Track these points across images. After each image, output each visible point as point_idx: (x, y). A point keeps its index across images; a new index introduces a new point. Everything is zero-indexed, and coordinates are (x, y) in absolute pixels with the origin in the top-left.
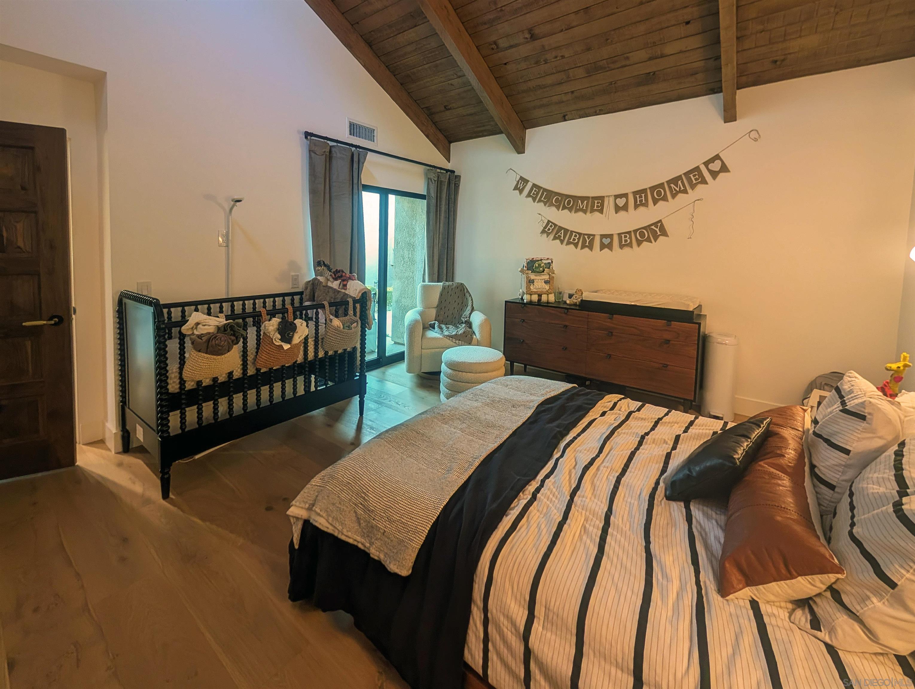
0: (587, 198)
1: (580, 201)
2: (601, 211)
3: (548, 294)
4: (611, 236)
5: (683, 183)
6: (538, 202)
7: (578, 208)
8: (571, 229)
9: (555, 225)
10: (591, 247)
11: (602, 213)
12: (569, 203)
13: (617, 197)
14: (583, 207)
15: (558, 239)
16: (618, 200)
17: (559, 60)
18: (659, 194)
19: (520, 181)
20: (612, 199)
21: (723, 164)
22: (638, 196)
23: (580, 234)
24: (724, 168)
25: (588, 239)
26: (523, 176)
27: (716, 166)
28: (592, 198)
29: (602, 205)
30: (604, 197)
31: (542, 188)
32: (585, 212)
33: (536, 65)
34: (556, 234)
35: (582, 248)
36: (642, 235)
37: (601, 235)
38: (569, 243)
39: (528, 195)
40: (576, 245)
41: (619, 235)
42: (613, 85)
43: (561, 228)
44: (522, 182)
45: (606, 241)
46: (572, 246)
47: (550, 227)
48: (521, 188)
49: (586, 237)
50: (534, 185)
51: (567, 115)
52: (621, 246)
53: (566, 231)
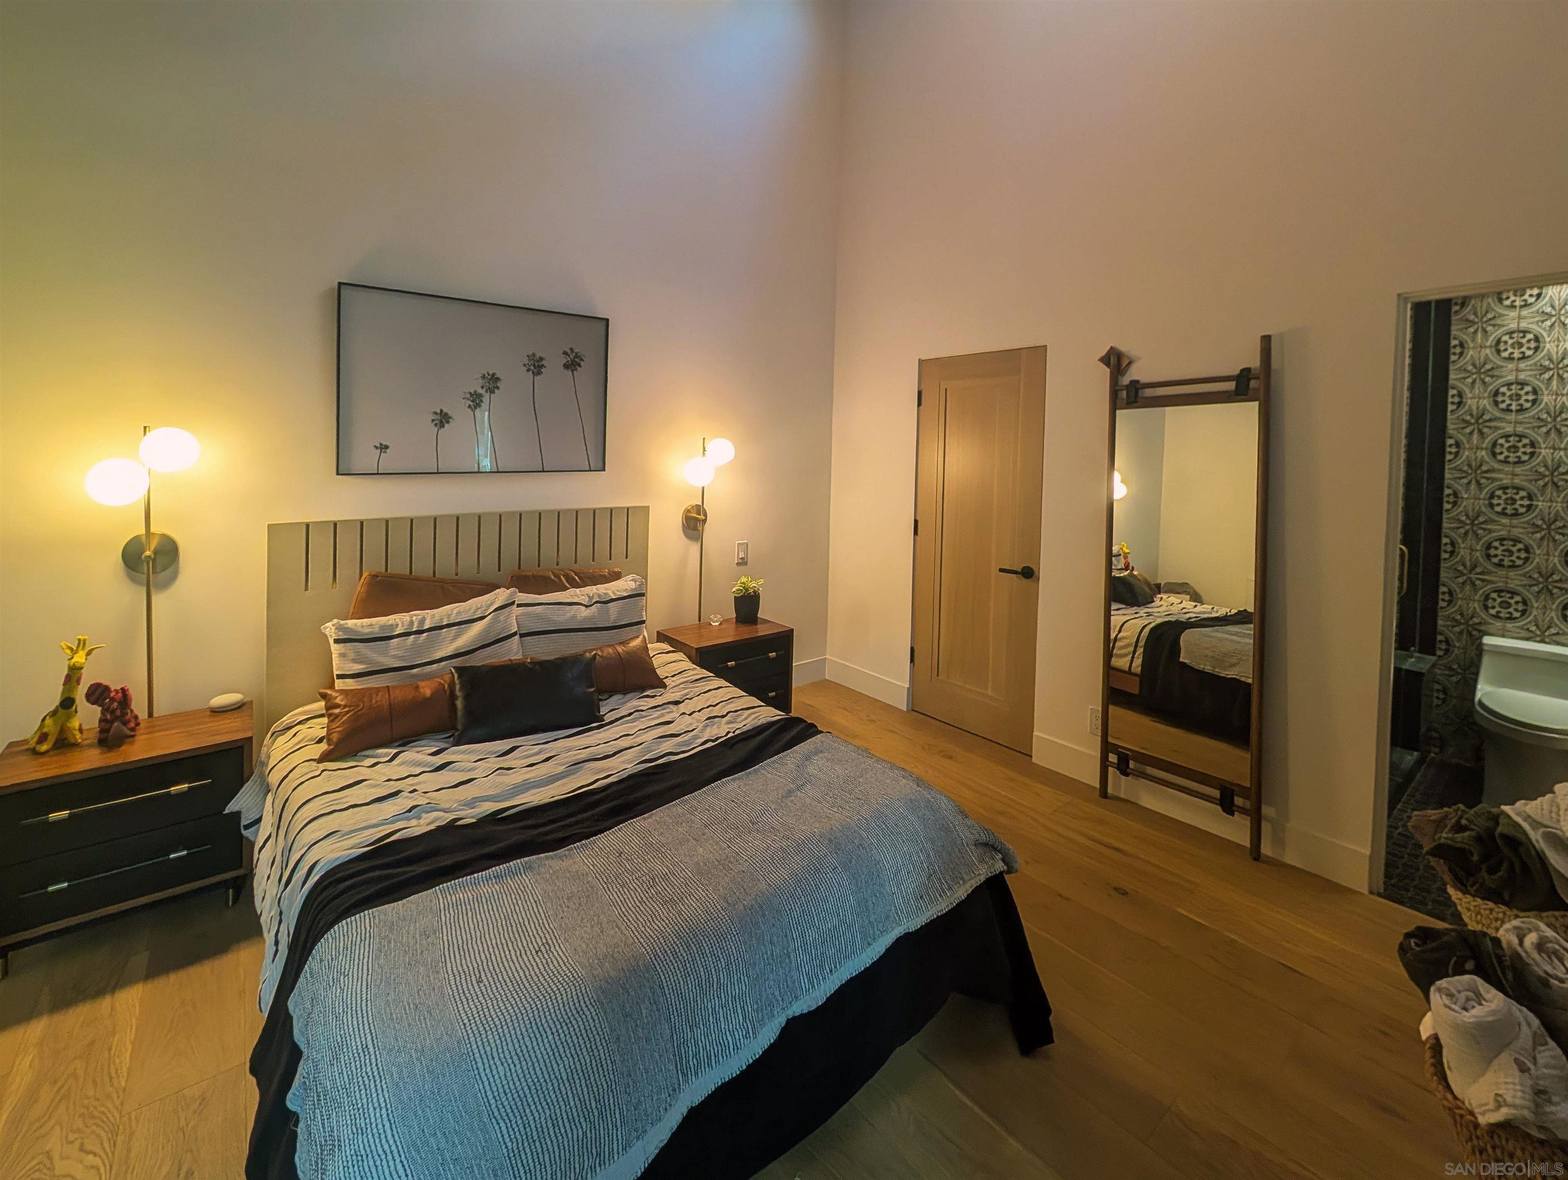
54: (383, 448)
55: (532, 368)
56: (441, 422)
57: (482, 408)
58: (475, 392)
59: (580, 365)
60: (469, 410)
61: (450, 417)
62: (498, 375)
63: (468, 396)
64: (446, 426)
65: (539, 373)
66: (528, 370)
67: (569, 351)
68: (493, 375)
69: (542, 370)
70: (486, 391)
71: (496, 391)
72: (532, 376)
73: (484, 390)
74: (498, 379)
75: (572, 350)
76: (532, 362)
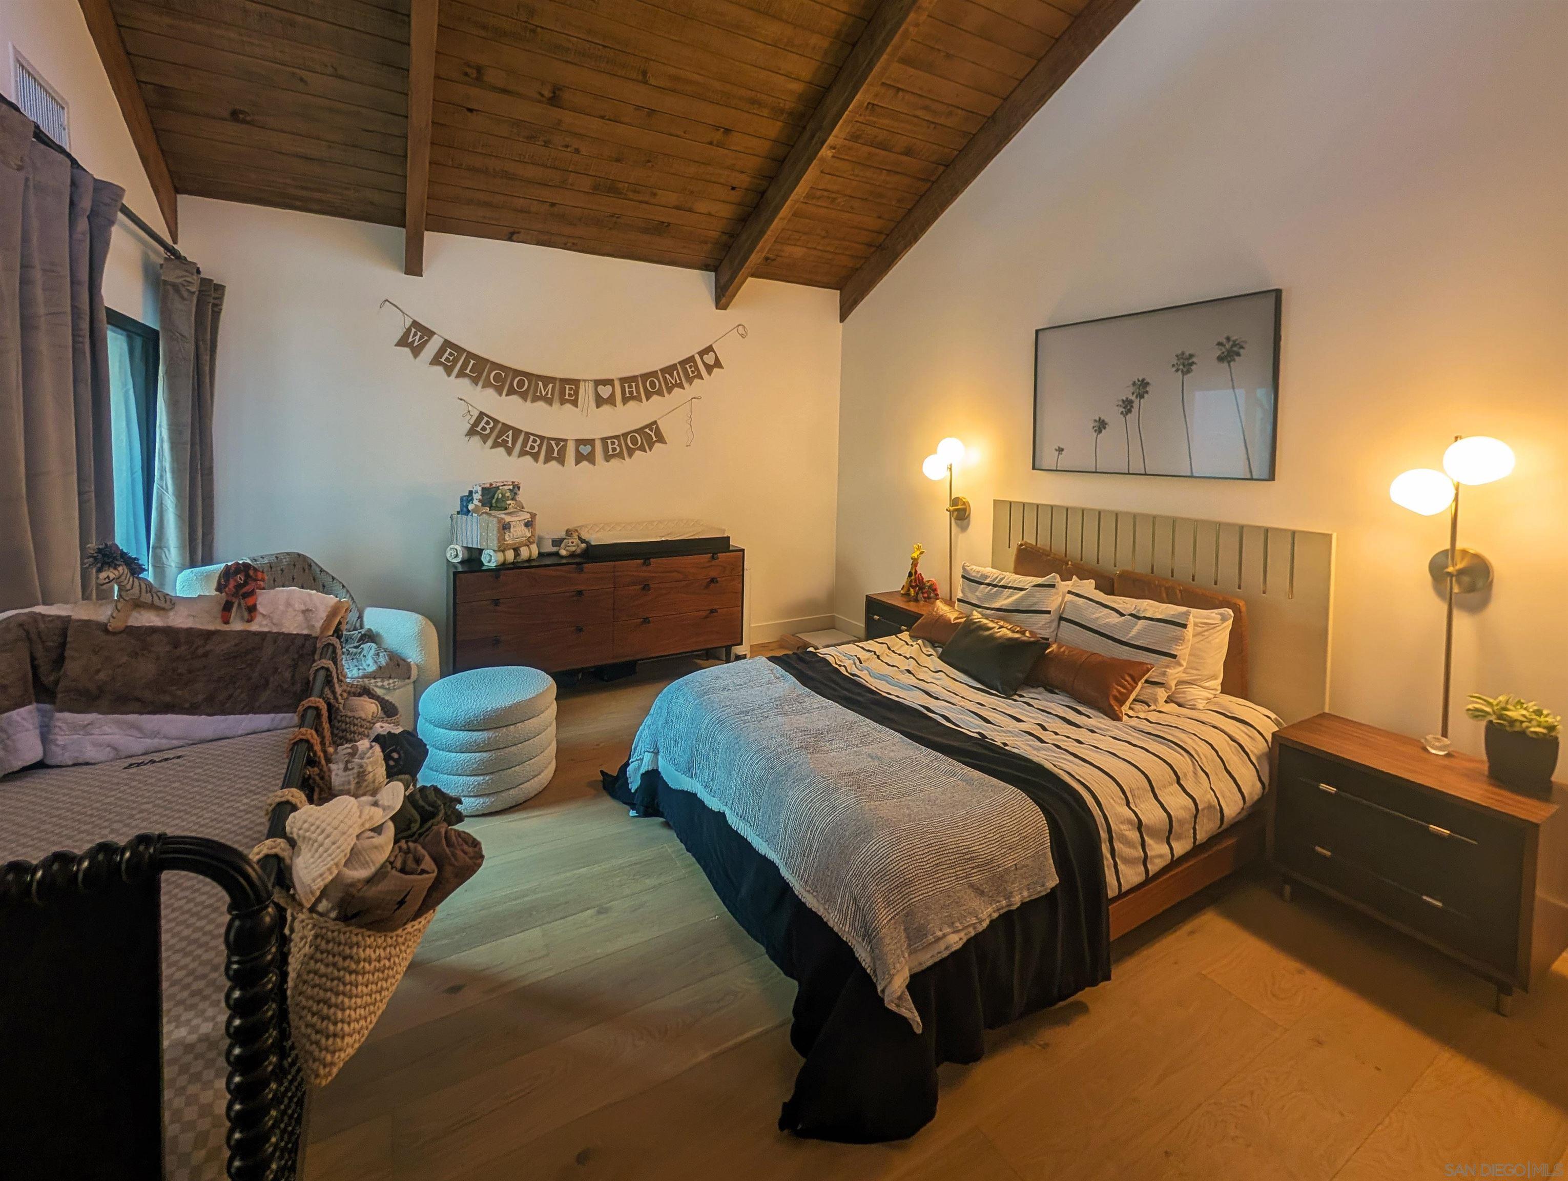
0: (552, 380)
1: (540, 383)
2: (575, 403)
3: (528, 546)
4: (591, 442)
5: (678, 374)
6: (457, 376)
7: (538, 394)
8: (525, 429)
9: (496, 422)
10: (561, 460)
11: (577, 406)
12: (521, 384)
13: (598, 383)
14: (547, 394)
15: (501, 446)
16: (600, 388)
17: (570, 152)
18: (653, 384)
19: (413, 330)
20: (591, 385)
21: (717, 359)
22: (626, 385)
23: (542, 438)
24: (718, 364)
25: (557, 447)
26: (417, 320)
27: (710, 359)
28: (561, 380)
29: (577, 393)
30: (579, 381)
31: (465, 350)
32: (549, 402)
33: (525, 140)
34: (498, 437)
35: (547, 460)
36: (634, 441)
37: (577, 440)
38: (523, 453)
39: (436, 361)
40: (536, 457)
41: (604, 440)
42: (614, 219)
43: (506, 427)
44: (419, 334)
45: (585, 450)
46: (528, 459)
47: (486, 423)
48: (416, 344)
49: (553, 443)
50: (447, 344)
51: (518, 233)
52: (608, 458)
53: (517, 432)
54: (1060, 450)
55: (1181, 367)
56: (1099, 428)
57: (1133, 413)
58: (1127, 398)
59: (1238, 354)
60: (1122, 416)
61: (1106, 424)
62: (1147, 380)
63: (1121, 403)
64: (1103, 431)
65: (1189, 371)
66: (1177, 370)
67: (1224, 341)
68: (1143, 380)
69: (1192, 367)
70: (1137, 397)
71: (1146, 395)
72: (1181, 376)
73: (1135, 395)
74: (1148, 384)
75: (1228, 339)
76: (1182, 361)
